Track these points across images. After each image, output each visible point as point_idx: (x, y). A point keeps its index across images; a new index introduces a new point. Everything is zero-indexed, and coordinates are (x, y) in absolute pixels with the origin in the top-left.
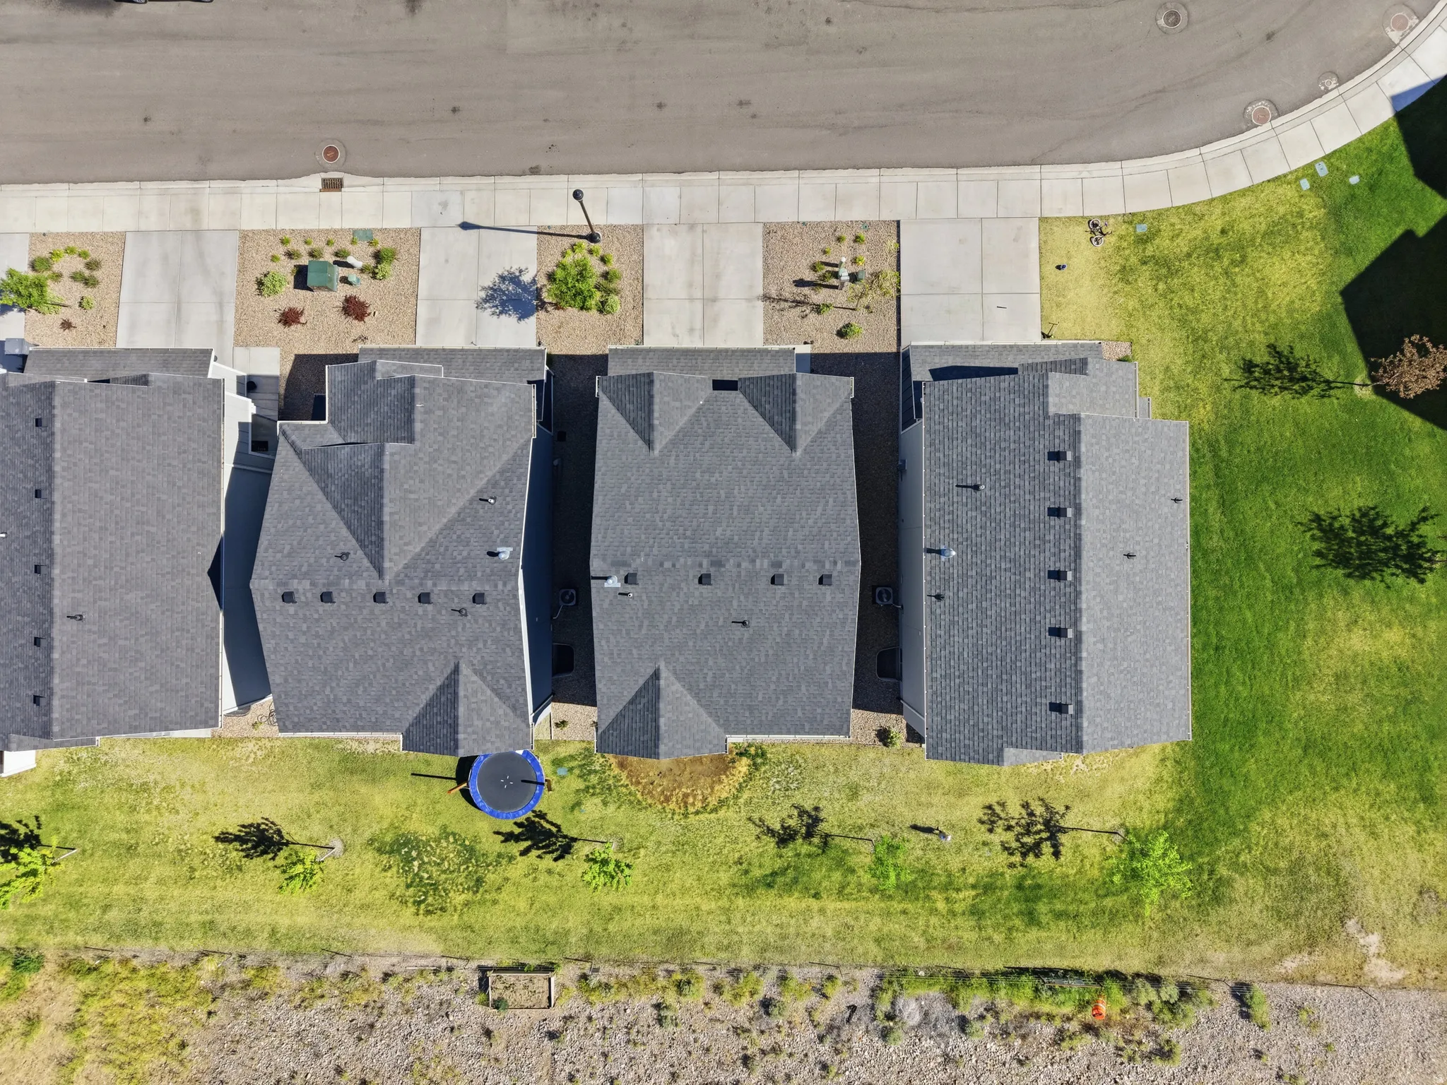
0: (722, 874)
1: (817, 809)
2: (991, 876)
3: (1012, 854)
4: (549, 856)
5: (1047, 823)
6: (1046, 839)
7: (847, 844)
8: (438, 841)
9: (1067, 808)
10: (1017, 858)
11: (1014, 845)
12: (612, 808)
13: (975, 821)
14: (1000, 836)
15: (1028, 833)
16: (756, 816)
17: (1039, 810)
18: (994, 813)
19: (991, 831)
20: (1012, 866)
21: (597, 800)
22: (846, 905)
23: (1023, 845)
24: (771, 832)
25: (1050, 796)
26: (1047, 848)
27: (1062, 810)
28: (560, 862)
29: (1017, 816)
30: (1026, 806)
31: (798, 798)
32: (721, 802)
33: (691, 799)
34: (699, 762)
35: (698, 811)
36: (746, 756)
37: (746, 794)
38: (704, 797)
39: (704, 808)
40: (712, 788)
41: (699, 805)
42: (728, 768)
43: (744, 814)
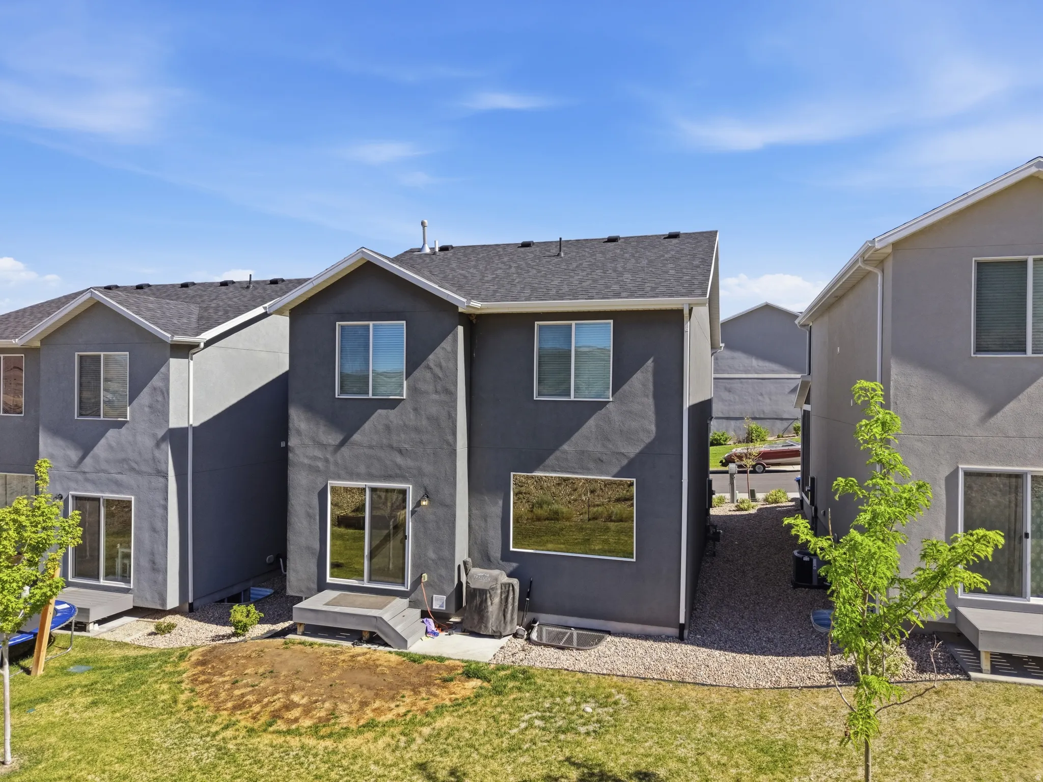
32: (371, 725)
33: (295, 713)
34: (371, 667)
35: (298, 733)
36: (486, 679)
37: (445, 722)
38: (333, 714)
39: (315, 731)
40: (364, 704)
41: (307, 723)
42: (428, 684)
43: (413, 755)
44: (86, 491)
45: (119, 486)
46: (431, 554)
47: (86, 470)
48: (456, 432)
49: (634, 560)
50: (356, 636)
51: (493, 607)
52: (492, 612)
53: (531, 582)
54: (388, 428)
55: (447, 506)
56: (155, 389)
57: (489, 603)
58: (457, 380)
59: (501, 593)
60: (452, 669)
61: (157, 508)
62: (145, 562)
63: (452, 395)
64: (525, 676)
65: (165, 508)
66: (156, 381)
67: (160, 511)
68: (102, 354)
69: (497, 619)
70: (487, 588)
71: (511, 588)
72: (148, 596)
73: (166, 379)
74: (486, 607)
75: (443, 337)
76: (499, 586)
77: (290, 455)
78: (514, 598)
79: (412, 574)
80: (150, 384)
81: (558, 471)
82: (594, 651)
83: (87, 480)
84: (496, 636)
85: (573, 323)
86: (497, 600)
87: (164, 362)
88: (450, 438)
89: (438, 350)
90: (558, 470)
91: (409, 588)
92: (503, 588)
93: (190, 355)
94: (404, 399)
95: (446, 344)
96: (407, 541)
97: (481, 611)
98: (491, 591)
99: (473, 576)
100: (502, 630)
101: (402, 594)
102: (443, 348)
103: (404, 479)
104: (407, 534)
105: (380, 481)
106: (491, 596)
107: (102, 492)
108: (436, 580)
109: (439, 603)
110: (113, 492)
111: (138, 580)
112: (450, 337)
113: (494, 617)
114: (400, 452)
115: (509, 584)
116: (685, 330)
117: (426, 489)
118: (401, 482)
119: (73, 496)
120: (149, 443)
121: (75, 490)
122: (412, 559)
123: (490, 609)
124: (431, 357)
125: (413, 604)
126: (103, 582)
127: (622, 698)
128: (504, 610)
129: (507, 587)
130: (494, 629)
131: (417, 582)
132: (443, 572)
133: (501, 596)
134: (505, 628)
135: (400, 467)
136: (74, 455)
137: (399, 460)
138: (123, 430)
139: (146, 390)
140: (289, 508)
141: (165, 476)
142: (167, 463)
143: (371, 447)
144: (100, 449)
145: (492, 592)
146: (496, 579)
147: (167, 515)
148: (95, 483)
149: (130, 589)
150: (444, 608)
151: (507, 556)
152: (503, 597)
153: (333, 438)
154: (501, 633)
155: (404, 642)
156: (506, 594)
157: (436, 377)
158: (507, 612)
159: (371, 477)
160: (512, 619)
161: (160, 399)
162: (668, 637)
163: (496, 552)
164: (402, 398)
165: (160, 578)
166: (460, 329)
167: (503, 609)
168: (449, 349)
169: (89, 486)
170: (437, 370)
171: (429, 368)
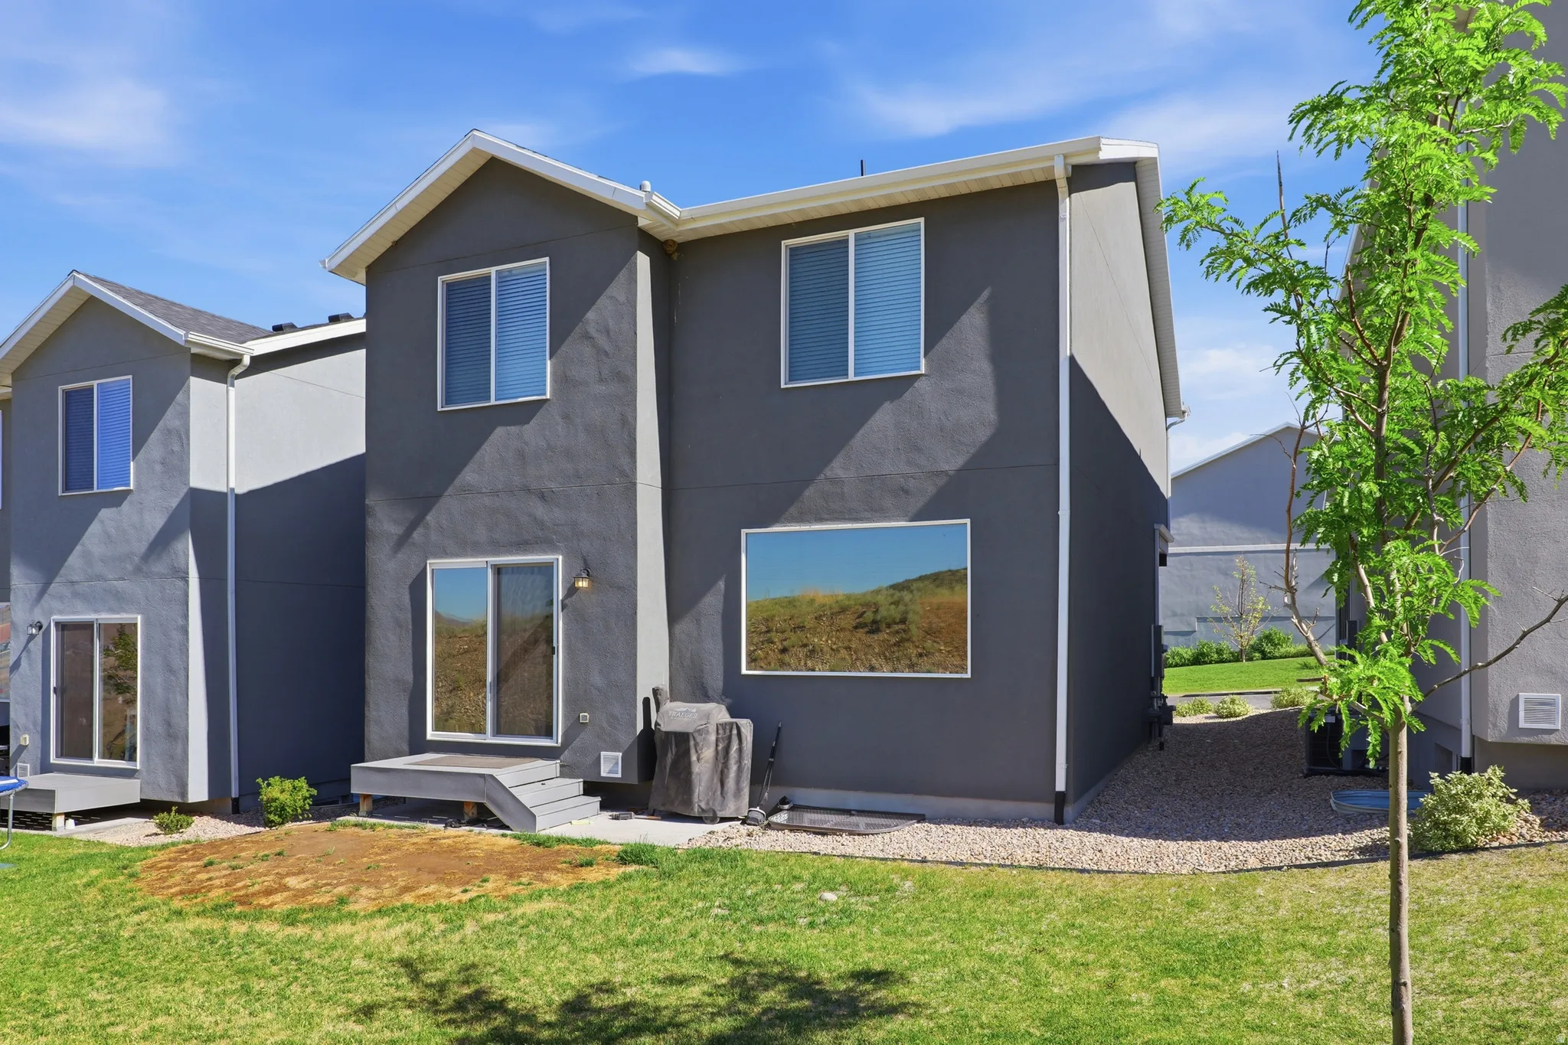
33: (277, 897)
35: (255, 917)
36: (654, 864)
38: (341, 899)
40: (407, 888)
44: (74, 613)
45: (121, 600)
46: (597, 679)
47: (75, 578)
48: (635, 449)
49: (969, 675)
51: (703, 762)
52: (699, 774)
53: (779, 728)
54: (521, 455)
55: (621, 588)
56: (169, 431)
57: (694, 758)
58: (635, 353)
59: (717, 740)
60: (600, 853)
61: (174, 632)
62: (158, 728)
63: (627, 380)
65: (185, 631)
66: (170, 419)
67: (176, 636)
68: (95, 383)
69: (710, 787)
70: (690, 730)
71: (735, 732)
72: (162, 782)
73: (185, 414)
74: (689, 764)
75: (611, 278)
76: (712, 728)
77: (370, 522)
78: (740, 750)
79: (565, 716)
80: (161, 424)
81: (827, 520)
83: (76, 595)
84: (706, 818)
85: (851, 234)
86: (708, 753)
87: (181, 384)
88: (624, 461)
89: (603, 302)
90: (826, 516)
91: (560, 741)
92: (721, 731)
93: (229, 379)
94: (547, 400)
95: (616, 290)
96: (555, 656)
98: (696, 735)
99: (667, 712)
100: (717, 808)
101: (548, 753)
102: (611, 298)
103: (548, 545)
104: (555, 645)
105: (511, 553)
106: (696, 745)
107: (96, 611)
108: (605, 725)
109: (611, 766)
110: (112, 610)
111: (147, 755)
112: (622, 275)
113: (703, 784)
114: (542, 496)
115: (731, 724)
116: (1061, 215)
117: (585, 561)
118: (545, 552)
119: (57, 624)
121: (60, 612)
122: (564, 690)
123: (696, 768)
124: (591, 315)
125: (566, 772)
126: (97, 761)
128: (722, 772)
129: (728, 732)
130: (703, 805)
132: (617, 710)
133: (717, 745)
134: (723, 806)
135: (541, 524)
137: (540, 510)
138: (126, 506)
139: (155, 436)
140: (369, 614)
141: (185, 579)
142: (187, 556)
143: (495, 493)
144: (93, 542)
145: (699, 739)
146: (708, 716)
147: (188, 642)
148: (90, 600)
149: (136, 771)
150: (619, 775)
151: (734, 681)
152: (720, 748)
154: (714, 813)
155: (530, 818)
156: (726, 742)
157: (601, 353)
158: (727, 777)
159: (496, 548)
160: (738, 790)
161: (176, 448)
162: (1034, 820)
163: (716, 679)
164: (544, 397)
165: (179, 750)
166: (643, 261)
167: (719, 769)
168: (622, 298)
169: (79, 604)
170: (602, 341)
171: (587, 337)
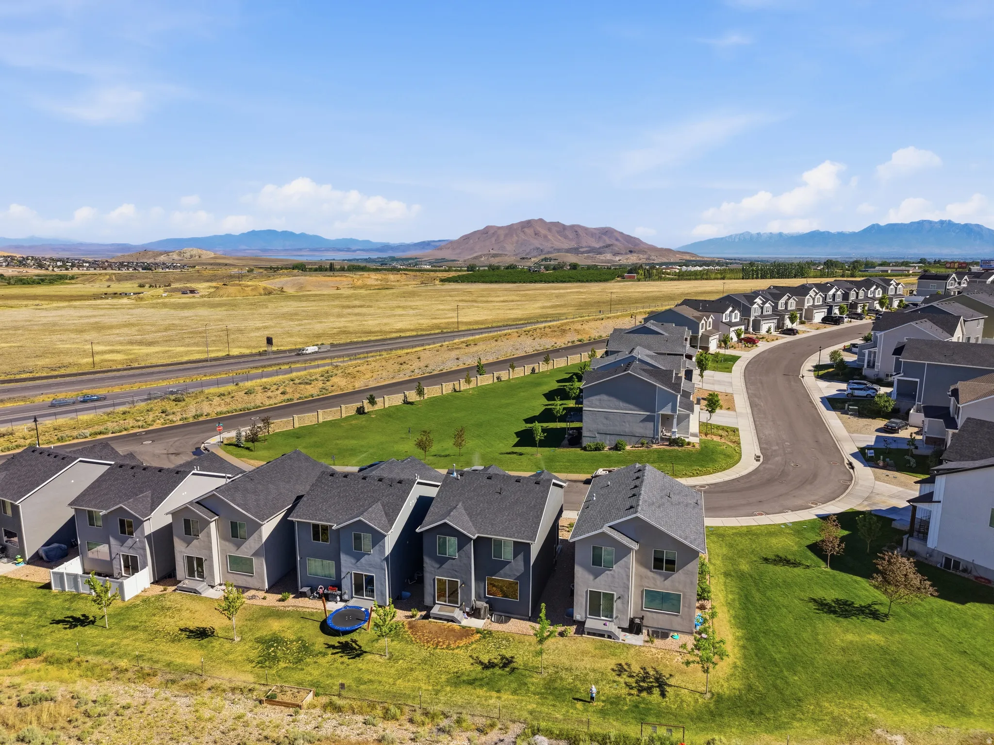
0: (443, 676)
1: (512, 657)
2: (616, 698)
3: (632, 688)
4: (347, 657)
5: (657, 680)
6: (656, 687)
7: (524, 672)
8: (292, 642)
9: (671, 675)
10: (634, 692)
11: (634, 685)
12: (395, 642)
13: (609, 670)
14: (624, 678)
15: (644, 681)
16: (475, 656)
17: (652, 673)
18: (622, 667)
19: (619, 675)
20: (630, 694)
21: (389, 640)
22: (516, 697)
23: (640, 686)
24: (481, 663)
25: (659, 668)
26: (656, 691)
27: (668, 676)
28: (351, 660)
29: (637, 672)
30: (644, 669)
31: (504, 652)
32: (458, 647)
33: (441, 644)
34: (453, 630)
35: (443, 649)
36: (481, 634)
37: (474, 646)
38: (449, 644)
39: (447, 648)
40: (455, 641)
41: (445, 646)
42: (468, 635)
43: (468, 654)
44: (358, 572)
45: (369, 571)
46: (465, 597)
47: (358, 566)
49: (519, 601)
50: (448, 621)
51: (482, 612)
53: (491, 605)
54: (452, 565)
55: (469, 586)
56: (380, 546)
58: (471, 554)
60: (473, 630)
62: (379, 593)
63: (470, 558)
64: (490, 633)
65: (385, 579)
66: (381, 543)
67: (383, 579)
68: (362, 534)
69: (483, 615)
70: (480, 606)
73: (384, 543)
75: (467, 544)
77: (424, 569)
78: (487, 609)
79: (460, 601)
80: (378, 544)
82: (507, 624)
83: (358, 569)
84: (483, 619)
86: (483, 610)
87: (383, 538)
88: (470, 569)
89: (466, 547)
90: (499, 577)
92: (484, 607)
95: (468, 546)
97: (479, 612)
99: (476, 603)
101: (458, 607)
104: (458, 593)
105: (451, 578)
106: (481, 609)
107: (364, 572)
108: (467, 604)
109: (468, 609)
110: (367, 573)
112: (469, 544)
114: (456, 571)
116: (531, 547)
117: (463, 581)
118: (456, 579)
119: (353, 573)
120: (379, 560)
121: (354, 571)
122: (460, 597)
124: (464, 548)
125: (461, 610)
126: (365, 597)
127: (511, 639)
129: (486, 607)
131: (461, 604)
132: (468, 602)
134: (485, 618)
135: (456, 575)
136: (353, 561)
137: (456, 573)
138: (370, 556)
139: (377, 546)
140: (425, 583)
141: (384, 569)
142: (385, 566)
143: (447, 569)
144: (363, 560)
145: (482, 607)
146: (482, 604)
148: (362, 570)
149: (374, 600)
150: (470, 611)
151: (485, 597)
153: (437, 566)
155: (460, 623)
158: (486, 613)
159: (448, 577)
160: (487, 615)
161: (382, 548)
162: (527, 619)
163: (483, 596)
164: (456, 557)
166: (472, 543)
170: (466, 552)
171: (464, 551)
